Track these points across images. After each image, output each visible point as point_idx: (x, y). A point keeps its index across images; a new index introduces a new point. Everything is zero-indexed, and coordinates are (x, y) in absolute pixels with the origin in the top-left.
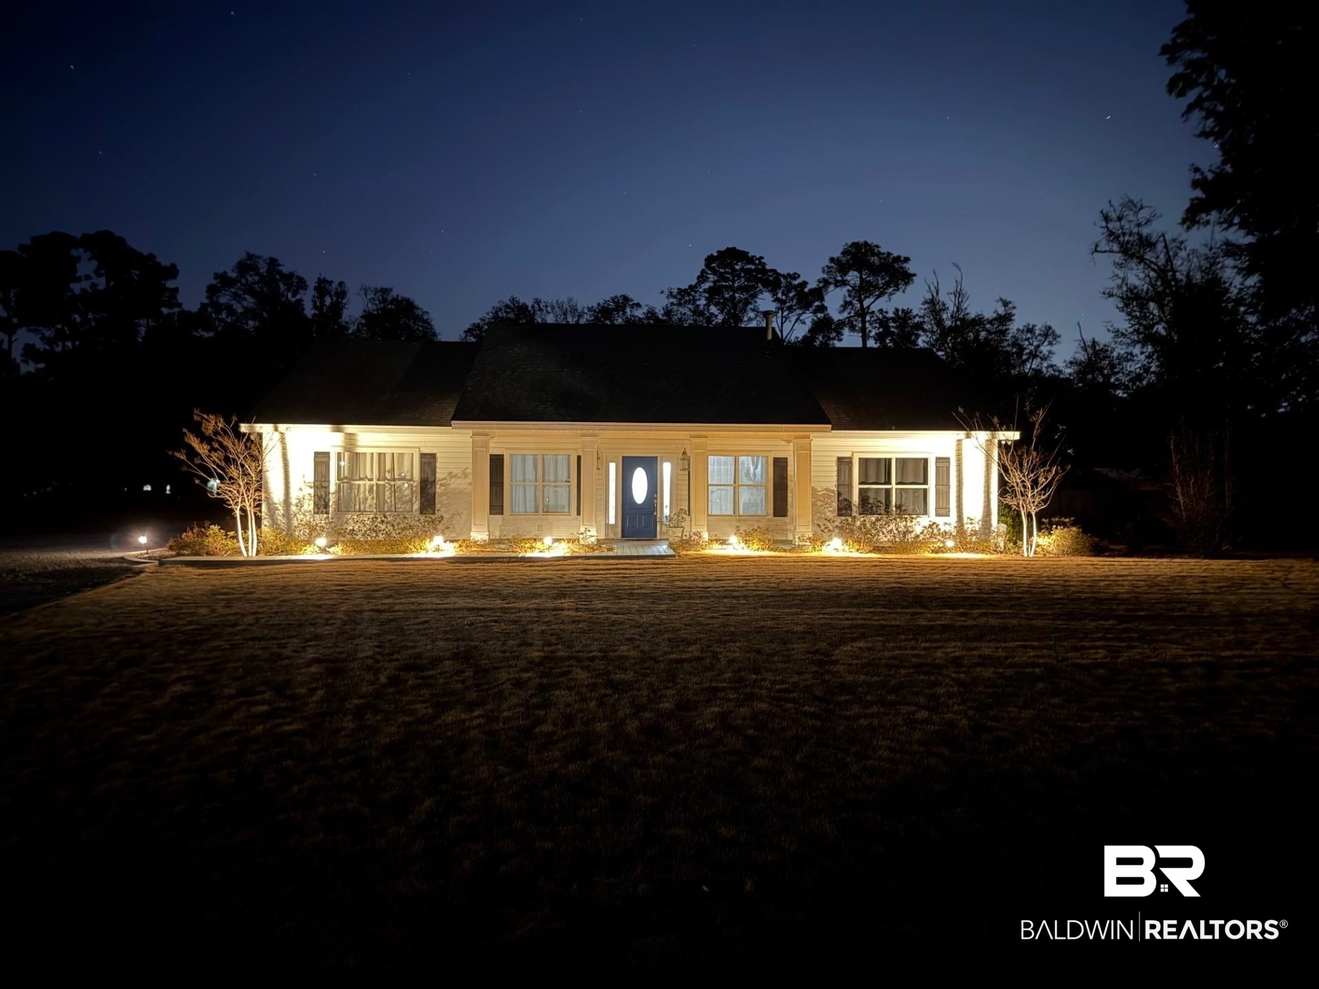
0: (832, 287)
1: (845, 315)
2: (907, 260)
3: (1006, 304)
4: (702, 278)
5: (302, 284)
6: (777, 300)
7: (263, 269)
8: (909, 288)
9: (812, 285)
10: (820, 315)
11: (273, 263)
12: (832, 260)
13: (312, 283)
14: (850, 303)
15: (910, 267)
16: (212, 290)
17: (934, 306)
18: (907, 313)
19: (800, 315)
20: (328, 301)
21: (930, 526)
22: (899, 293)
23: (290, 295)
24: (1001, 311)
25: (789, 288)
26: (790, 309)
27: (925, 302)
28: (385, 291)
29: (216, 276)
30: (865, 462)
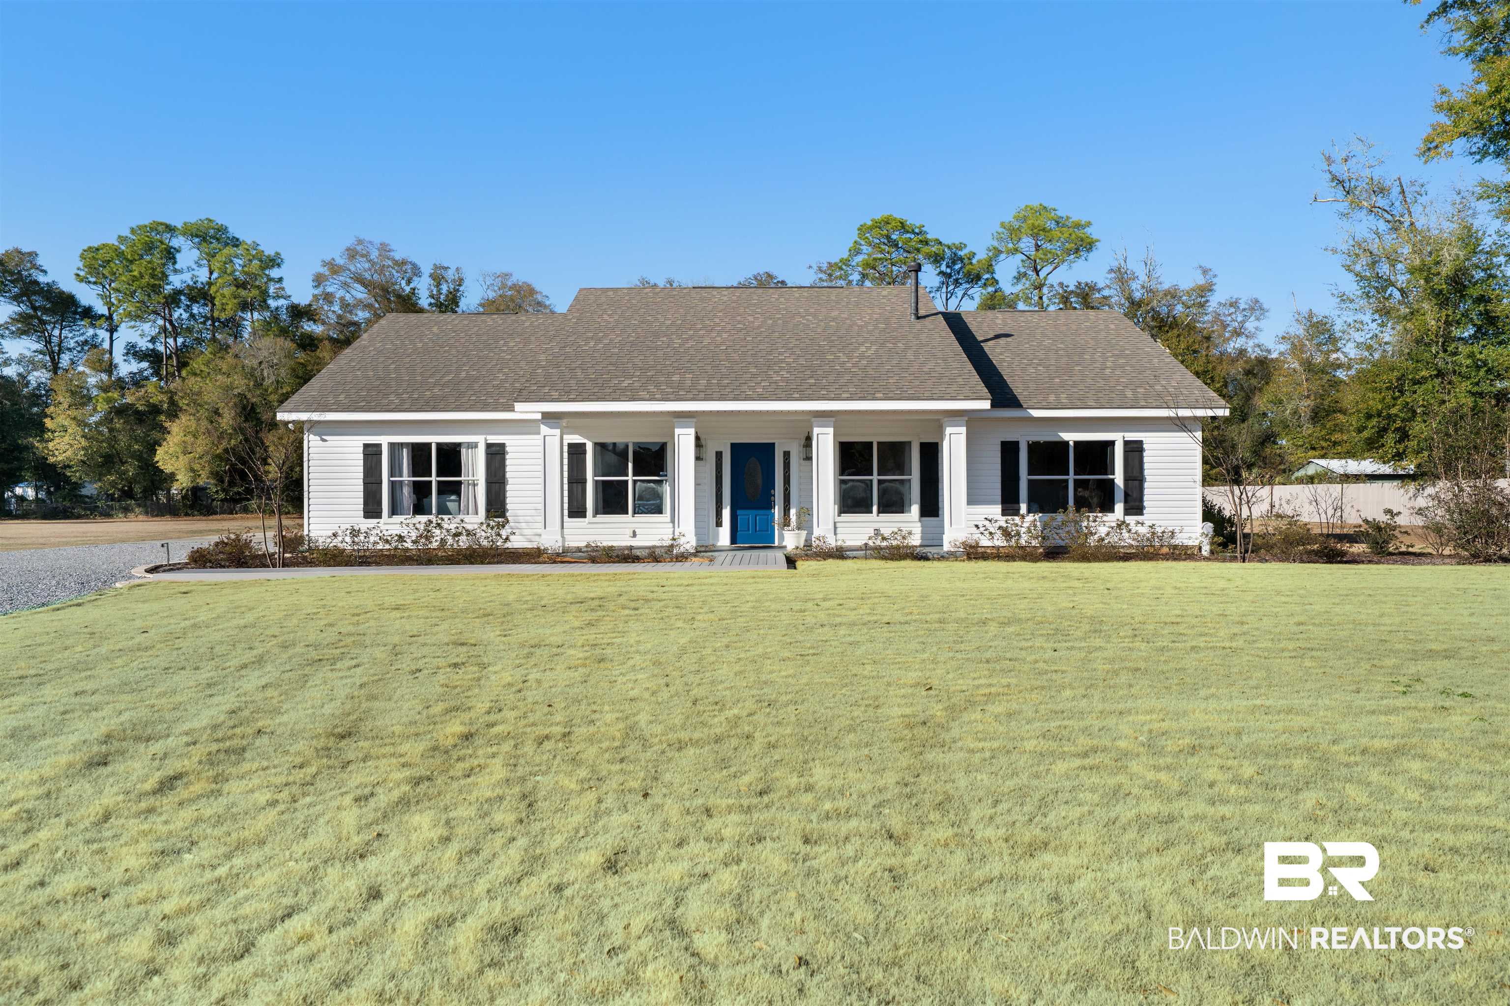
0: (1003, 256)
1: (1020, 287)
2: (1089, 224)
3: (1205, 272)
4: (856, 251)
5: (416, 271)
6: (942, 273)
7: (375, 254)
8: (1091, 255)
9: (982, 255)
10: (991, 289)
11: (384, 249)
12: (1003, 225)
13: (427, 269)
14: (1025, 274)
15: (1093, 232)
16: (319, 280)
17: (1122, 276)
18: (1093, 288)
19: (967, 289)
20: (444, 288)
21: (1119, 526)
22: (1081, 262)
23: (403, 283)
24: (1201, 281)
25: (955, 259)
26: (957, 283)
27: (1111, 271)
28: (507, 275)
29: (325, 264)
30: (1035, 448)
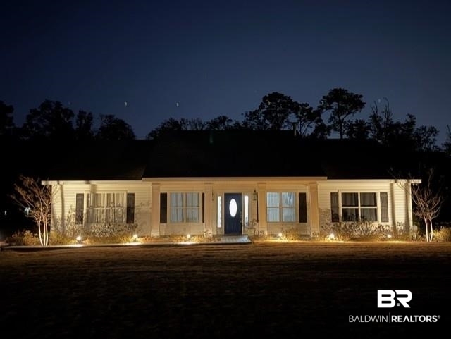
0: (324, 110)
1: (332, 123)
2: (361, 96)
3: (411, 117)
4: (262, 107)
5: (71, 114)
6: (298, 117)
7: (54, 107)
8: (363, 109)
9: (315, 109)
10: (319, 124)
11: (58, 104)
12: (324, 97)
13: (76, 113)
14: (334, 118)
15: (363, 100)
16: (29, 118)
17: (375, 119)
18: (362, 122)
19: (309, 124)
20: (84, 122)
21: (379, 227)
22: (358, 112)
23: (66, 119)
24: (409, 120)
25: (304, 110)
26: (305, 121)
27: (370, 117)
28: (111, 117)
29: (31, 111)
30: (344, 195)
